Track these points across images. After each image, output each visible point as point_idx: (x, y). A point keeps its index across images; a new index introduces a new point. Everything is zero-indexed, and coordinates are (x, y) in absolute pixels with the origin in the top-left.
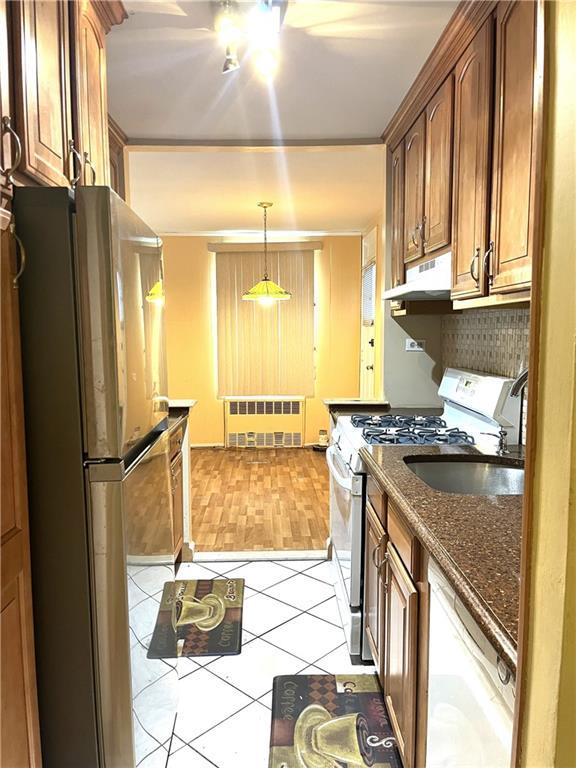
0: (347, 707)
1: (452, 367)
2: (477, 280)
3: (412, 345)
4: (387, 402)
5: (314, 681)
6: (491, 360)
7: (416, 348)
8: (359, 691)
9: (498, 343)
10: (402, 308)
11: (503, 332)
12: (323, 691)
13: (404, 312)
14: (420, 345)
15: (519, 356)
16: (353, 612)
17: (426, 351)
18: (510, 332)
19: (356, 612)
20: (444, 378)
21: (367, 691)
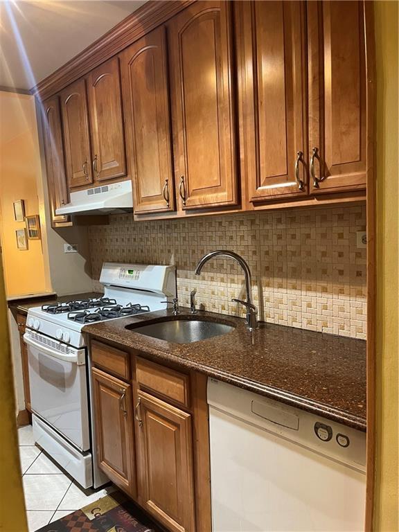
0: (103, 527)
1: (108, 262)
2: (168, 201)
3: (69, 248)
4: (55, 293)
5: (68, 521)
6: (143, 255)
7: (72, 250)
8: (105, 511)
9: (149, 243)
10: (69, 220)
11: (153, 236)
12: (79, 525)
13: (70, 224)
14: (74, 248)
15: (169, 251)
16: (84, 456)
17: (79, 252)
18: (160, 235)
19: (88, 454)
20: (103, 270)
21: (111, 508)
